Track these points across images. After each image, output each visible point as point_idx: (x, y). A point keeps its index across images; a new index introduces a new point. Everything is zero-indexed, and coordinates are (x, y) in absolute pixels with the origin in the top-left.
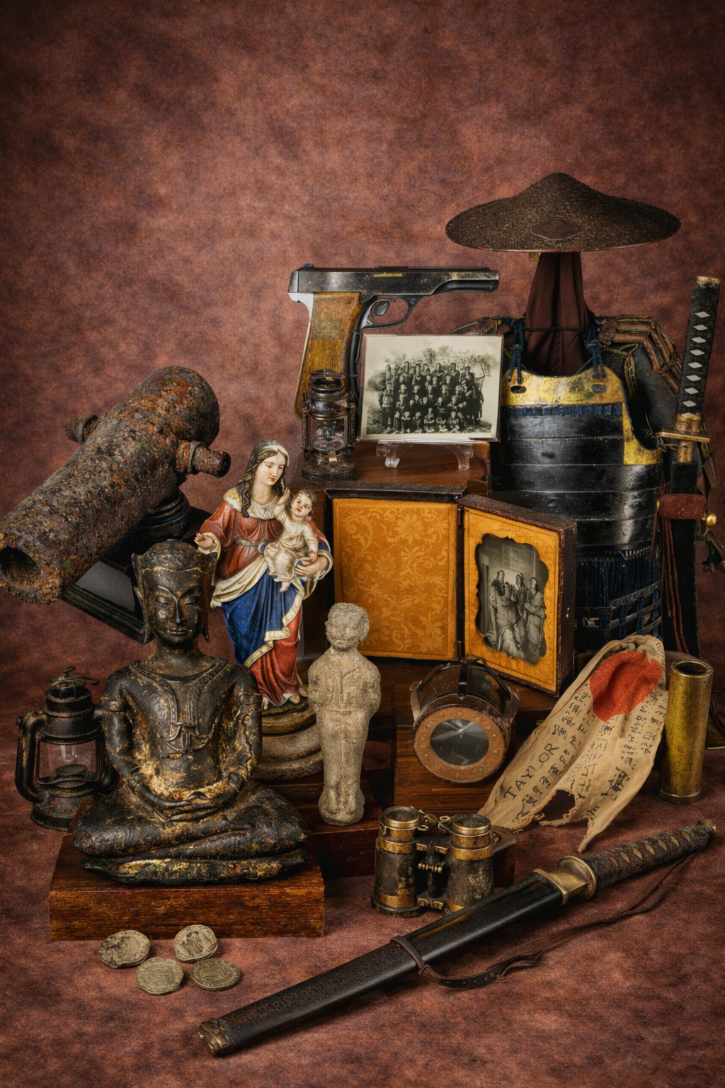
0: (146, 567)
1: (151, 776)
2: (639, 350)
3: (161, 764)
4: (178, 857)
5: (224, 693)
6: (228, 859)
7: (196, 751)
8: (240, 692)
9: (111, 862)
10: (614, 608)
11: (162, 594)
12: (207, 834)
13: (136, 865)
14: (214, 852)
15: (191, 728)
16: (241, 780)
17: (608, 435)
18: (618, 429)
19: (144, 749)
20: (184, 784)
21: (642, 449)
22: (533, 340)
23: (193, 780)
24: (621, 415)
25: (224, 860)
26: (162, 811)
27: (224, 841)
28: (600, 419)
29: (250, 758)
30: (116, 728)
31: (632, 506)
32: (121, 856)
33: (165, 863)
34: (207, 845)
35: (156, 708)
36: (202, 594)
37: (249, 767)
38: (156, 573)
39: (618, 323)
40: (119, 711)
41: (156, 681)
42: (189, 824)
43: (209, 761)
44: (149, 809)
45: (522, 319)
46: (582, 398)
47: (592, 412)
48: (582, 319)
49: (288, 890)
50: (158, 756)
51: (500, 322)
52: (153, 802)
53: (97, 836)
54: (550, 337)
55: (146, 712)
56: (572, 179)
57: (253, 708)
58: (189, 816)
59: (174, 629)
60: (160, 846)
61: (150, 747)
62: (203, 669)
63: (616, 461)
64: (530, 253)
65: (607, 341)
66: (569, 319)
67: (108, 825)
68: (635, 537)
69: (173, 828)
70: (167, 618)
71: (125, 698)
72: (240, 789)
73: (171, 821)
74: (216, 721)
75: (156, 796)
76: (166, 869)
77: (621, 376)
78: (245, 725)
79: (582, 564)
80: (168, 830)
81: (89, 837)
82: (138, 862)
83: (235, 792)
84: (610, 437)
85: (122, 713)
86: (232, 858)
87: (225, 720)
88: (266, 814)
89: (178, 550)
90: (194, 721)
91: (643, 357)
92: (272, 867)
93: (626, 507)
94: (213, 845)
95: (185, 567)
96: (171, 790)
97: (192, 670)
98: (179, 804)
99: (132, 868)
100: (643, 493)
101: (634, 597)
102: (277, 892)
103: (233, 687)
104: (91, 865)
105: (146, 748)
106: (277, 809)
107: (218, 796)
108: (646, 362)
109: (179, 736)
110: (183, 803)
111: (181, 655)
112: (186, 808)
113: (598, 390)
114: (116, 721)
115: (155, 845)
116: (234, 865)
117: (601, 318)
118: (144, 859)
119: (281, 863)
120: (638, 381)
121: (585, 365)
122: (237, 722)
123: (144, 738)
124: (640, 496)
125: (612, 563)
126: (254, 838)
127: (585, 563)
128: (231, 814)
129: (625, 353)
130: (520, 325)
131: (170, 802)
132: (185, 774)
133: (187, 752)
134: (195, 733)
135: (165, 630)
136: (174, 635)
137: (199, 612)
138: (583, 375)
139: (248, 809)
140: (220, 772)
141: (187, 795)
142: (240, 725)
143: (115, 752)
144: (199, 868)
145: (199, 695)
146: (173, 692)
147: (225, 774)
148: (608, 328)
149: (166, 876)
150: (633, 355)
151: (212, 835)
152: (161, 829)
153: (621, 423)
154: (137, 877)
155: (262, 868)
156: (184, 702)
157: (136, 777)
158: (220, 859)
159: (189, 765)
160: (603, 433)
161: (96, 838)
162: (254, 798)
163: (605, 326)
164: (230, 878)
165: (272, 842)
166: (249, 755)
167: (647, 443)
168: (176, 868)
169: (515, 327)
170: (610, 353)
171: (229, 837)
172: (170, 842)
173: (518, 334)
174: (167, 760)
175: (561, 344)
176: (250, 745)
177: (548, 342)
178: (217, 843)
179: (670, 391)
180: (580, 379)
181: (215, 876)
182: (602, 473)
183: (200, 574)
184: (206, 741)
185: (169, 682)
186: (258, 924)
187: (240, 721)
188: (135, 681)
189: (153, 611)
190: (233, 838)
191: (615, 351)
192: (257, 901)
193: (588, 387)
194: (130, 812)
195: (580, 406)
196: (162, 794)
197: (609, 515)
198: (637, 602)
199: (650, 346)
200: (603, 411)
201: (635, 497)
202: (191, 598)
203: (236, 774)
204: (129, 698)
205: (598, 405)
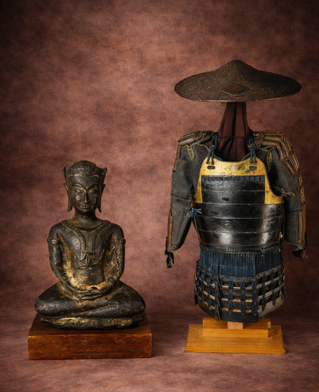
0: (71, 174)
1: (71, 278)
2: (274, 149)
3: (76, 272)
4: (84, 317)
5: (108, 237)
6: (108, 318)
7: (93, 266)
8: (115, 238)
9: (53, 318)
10: (258, 278)
11: (78, 188)
12: (99, 306)
13: (65, 320)
14: (101, 315)
15: (91, 254)
16: (114, 280)
17: (257, 190)
18: (262, 187)
19: (68, 264)
20: (87, 283)
21: (275, 196)
22: (222, 144)
23: (91, 280)
24: (264, 181)
25: (106, 318)
26: (77, 295)
27: (106, 310)
28: (253, 183)
29: (119, 270)
30: (55, 253)
31: (267, 226)
32: (57, 316)
33: (78, 319)
34: (98, 311)
35: (75, 243)
36: (99, 189)
37: (118, 274)
38: (76, 177)
39: (265, 136)
40: (56, 245)
41: (74, 230)
42: (90, 302)
43: (99, 271)
44: (71, 293)
45: (217, 132)
46: (244, 172)
47: (249, 180)
48: (247, 133)
49: (135, 335)
50: (75, 268)
51: (205, 134)
52: (72, 290)
53: (47, 305)
54: (231, 141)
55: (70, 245)
56: (244, 63)
57: (121, 245)
58: (90, 298)
59: (84, 205)
60: (76, 311)
61: (71, 263)
62: (98, 226)
63: (261, 203)
64: (222, 102)
65: (259, 145)
66: (240, 132)
67: (52, 300)
68: (269, 241)
69: (83, 303)
70: (80, 200)
71: (59, 238)
72: (114, 285)
73: (81, 300)
74: (103, 251)
75: (73, 287)
76: (79, 322)
77: (265, 162)
78: (117, 254)
79: (241, 255)
80: (80, 304)
81: (43, 305)
82: (66, 319)
83: (112, 286)
84: (258, 191)
85: (58, 245)
86: (109, 318)
87: (107, 251)
88: (126, 297)
89: (87, 166)
90: (93, 251)
91: (276, 153)
92: (128, 322)
93: (265, 226)
94: (101, 311)
95: (90, 175)
96: (81, 285)
97: (92, 225)
98: (85, 292)
99: (63, 321)
100: (274, 219)
101: (269, 272)
102: (130, 336)
103: (112, 235)
104: (44, 319)
105: (69, 263)
106: (131, 295)
107: (104, 289)
108: (277, 156)
109: (85, 258)
110: (86, 291)
111: (87, 218)
112: (88, 294)
113: (253, 169)
114: (55, 249)
115: (74, 311)
116: (111, 320)
117: (256, 133)
118: (68, 317)
119: (133, 320)
120: (273, 164)
121: (246, 156)
122: (113, 252)
123: (68, 258)
124: (272, 220)
125: (257, 255)
126: (120, 308)
127: (243, 255)
128: (110, 297)
129: (267, 151)
130: (216, 135)
131: (80, 290)
132: (87, 277)
133: (89, 266)
134: (93, 256)
135: (79, 206)
136: (84, 208)
137: (96, 197)
138: (244, 161)
139: (117, 294)
140: (104, 277)
141: (89, 288)
142: (114, 254)
143: (54, 265)
144: (94, 322)
145: (95, 238)
146: (83, 236)
147: (106, 278)
148: (259, 139)
149: (79, 325)
150: (271, 151)
151: (100, 307)
152: (77, 303)
153: (264, 184)
154: (65, 325)
155: (124, 322)
156: (88, 241)
157: (64, 278)
158: (104, 318)
159: (90, 273)
160: (255, 189)
161: (46, 306)
162: (120, 289)
163: (258, 137)
164: (108, 327)
165: (129, 310)
166: (118, 269)
167: (277, 193)
168: (83, 322)
169: (213, 136)
170: (259, 150)
171: (109, 307)
172: (80, 310)
173: (214, 140)
174: (79, 270)
175: (235, 145)
176: (119, 264)
177: (229, 144)
178: (103, 310)
179: (288, 170)
180: (243, 163)
181: (102, 326)
182: (253, 208)
183: (98, 178)
184: (98, 261)
185: (81, 231)
186: (121, 352)
187: (114, 252)
188: (64, 230)
189: (74, 196)
190: (110, 308)
191: (262, 149)
192: (120, 340)
193: (247, 167)
194: (62, 295)
195: (243, 176)
196: (76, 287)
197: (255, 231)
198: (270, 275)
199: (280, 148)
200: (254, 179)
201: (269, 221)
202: (93, 190)
203: (112, 278)
204: (61, 238)
205: (252, 176)
